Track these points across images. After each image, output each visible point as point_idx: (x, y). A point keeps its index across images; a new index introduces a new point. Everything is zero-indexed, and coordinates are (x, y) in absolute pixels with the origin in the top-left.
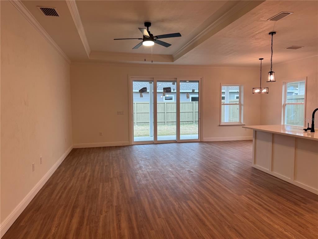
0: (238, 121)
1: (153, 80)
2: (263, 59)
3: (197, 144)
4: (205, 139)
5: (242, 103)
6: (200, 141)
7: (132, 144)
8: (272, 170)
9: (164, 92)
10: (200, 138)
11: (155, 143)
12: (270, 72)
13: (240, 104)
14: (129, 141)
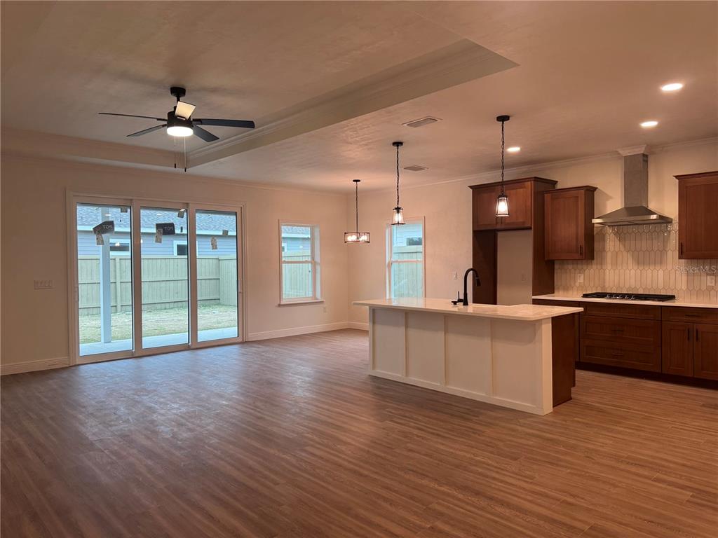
0: (310, 295)
1: (131, 205)
2: (359, 181)
3: (235, 348)
4: (252, 336)
5: (318, 259)
6: (243, 341)
7: (77, 363)
8: (407, 374)
9: (157, 232)
10: (240, 336)
11: (137, 355)
12: (396, 209)
13: (313, 262)
14: (69, 354)
